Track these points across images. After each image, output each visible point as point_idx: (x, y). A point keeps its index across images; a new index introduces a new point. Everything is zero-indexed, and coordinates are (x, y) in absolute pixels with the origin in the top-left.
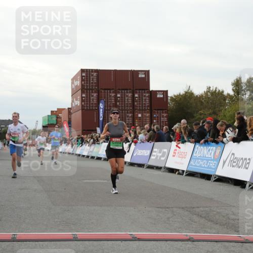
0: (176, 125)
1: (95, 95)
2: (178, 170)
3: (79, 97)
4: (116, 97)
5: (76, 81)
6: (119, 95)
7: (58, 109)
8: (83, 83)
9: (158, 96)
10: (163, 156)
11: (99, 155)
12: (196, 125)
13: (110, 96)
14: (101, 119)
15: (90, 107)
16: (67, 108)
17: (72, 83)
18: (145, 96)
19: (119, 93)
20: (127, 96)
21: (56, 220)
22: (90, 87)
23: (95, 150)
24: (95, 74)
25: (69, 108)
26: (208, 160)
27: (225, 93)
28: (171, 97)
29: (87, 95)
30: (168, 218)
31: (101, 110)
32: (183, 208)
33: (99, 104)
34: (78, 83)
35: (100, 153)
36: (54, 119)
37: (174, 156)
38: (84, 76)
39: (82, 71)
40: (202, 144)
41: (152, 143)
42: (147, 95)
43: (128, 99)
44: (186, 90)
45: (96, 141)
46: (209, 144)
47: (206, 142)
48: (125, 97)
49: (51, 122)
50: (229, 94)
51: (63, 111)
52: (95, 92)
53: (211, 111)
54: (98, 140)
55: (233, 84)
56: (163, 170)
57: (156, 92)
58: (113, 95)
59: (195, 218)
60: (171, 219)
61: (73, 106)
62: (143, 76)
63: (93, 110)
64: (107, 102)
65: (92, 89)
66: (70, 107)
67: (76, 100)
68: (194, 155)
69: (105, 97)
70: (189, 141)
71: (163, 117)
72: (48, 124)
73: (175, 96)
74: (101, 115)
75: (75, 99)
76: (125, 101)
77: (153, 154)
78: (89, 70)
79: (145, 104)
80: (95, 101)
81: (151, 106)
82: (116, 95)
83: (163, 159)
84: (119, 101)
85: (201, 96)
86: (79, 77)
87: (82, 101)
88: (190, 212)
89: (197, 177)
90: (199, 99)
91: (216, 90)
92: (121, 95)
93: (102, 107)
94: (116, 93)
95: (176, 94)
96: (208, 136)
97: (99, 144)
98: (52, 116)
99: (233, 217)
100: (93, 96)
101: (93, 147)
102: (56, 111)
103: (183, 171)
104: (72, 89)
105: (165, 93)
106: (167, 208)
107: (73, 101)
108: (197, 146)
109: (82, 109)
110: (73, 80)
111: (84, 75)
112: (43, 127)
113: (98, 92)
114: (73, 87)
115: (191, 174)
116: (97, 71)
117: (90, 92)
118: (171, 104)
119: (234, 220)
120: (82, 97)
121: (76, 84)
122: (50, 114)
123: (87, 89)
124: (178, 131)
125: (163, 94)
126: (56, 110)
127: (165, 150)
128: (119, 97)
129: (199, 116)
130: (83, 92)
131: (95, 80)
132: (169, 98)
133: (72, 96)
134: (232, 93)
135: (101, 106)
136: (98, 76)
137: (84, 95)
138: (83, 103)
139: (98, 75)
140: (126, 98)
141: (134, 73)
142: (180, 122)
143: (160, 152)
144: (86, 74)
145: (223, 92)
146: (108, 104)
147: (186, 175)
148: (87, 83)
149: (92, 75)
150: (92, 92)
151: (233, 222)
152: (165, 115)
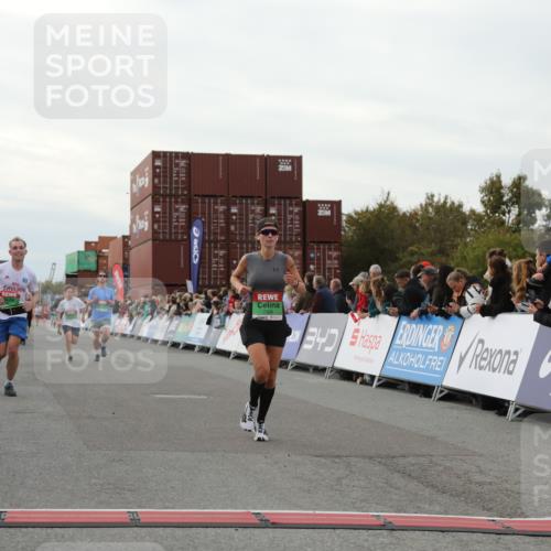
0: (359, 278)
1: (183, 208)
2: (362, 375)
3: (146, 213)
4: (227, 213)
5: (140, 177)
6: (234, 210)
7: (100, 238)
8: (156, 181)
9: (320, 213)
10: (329, 343)
11: (190, 339)
12: (401, 276)
13: (216, 211)
14: (196, 261)
15: (171, 234)
16: (119, 236)
17: (133, 181)
18: (291, 212)
19: (235, 204)
20: (253, 212)
21: (93, 481)
22: (171, 190)
23: (180, 330)
24: (183, 163)
25: (124, 237)
26: (426, 354)
27: (466, 209)
28: (349, 216)
29: (164, 208)
30: (339, 479)
31: (195, 242)
32: (371, 458)
33: (190, 228)
34: (145, 181)
35: (191, 335)
36: (92, 259)
37: (352, 344)
38: (159, 167)
39: (155, 155)
40: (414, 318)
41: (307, 315)
42: (296, 210)
43: (254, 219)
44: (381, 200)
45: (183, 310)
46: (429, 319)
47: (423, 314)
48: (247, 215)
49: (86, 267)
50: (473, 212)
51: (111, 243)
52: (183, 203)
53: (434, 247)
54: (187, 308)
55: (483, 190)
56: (328, 373)
57: (315, 204)
58: (221, 208)
59: (397, 479)
60: (344, 482)
61: (135, 231)
62: (289, 168)
63: (176, 240)
64: (209, 223)
65: (177, 196)
66: (127, 233)
67: (142, 218)
68: (397, 341)
69: (203, 213)
70: (387, 312)
71: (330, 258)
72: (79, 271)
73: (356, 213)
74: (195, 252)
75: (138, 217)
76: (247, 223)
77: (308, 338)
78: (171, 153)
79: (291, 229)
80: (182, 222)
81: (304, 233)
82: (229, 209)
83: (328, 349)
84: (235, 223)
85: (414, 215)
86: (148, 169)
87: (154, 221)
88: (385, 465)
89: (403, 390)
90: (409, 220)
91: (445, 202)
92: (240, 210)
93: (197, 235)
94: (229, 205)
95: (359, 209)
96: (427, 302)
97: (189, 315)
98: (89, 253)
99: (478, 478)
100: (177, 210)
101: (176, 321)
102: (95, 243)
103: (373, 377)
104: (133, 195)
105: (336, 206)
106: (338, 456)
107: (133, 221)
108: (404, 322)
109: (154, 240)
110: (134, 174)
111: (158, 163)
112: (68, 276)
113: (189, 202)
114: (135, 190)
115: (390, 384)
116: (187, 156)
117: (170, 202)
118: (347, 231)
119: (480, 484)
120: (154, 213)
121: (141, 185)
122: (82, 249)
123: (164, 196)
124: (362, 289)
125: (331, 209)
126: (96, 240)
127: (335, 331)
128: (235, 214)
129: (409, 258)
130: (155, 202)
131: (183, 176)
132: (344, 218)
133: (132, 209)
134: (480, 209)
135: (196, 232)
136: (189, 168)
137: (158, 209)
138: (156, 226)
139: (189, 165)
140: (251, 216)
141: (269, 162)
142: (367, 270)
143: (322, 335)
144: (164, 163)
145: (460, 206)
146: (209, 228)
147: (379, 386)
148: (165, 182)
149: (177, 165)
150: (176, 202)
151: (479, 489)
152: (335, 254)
